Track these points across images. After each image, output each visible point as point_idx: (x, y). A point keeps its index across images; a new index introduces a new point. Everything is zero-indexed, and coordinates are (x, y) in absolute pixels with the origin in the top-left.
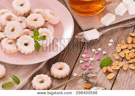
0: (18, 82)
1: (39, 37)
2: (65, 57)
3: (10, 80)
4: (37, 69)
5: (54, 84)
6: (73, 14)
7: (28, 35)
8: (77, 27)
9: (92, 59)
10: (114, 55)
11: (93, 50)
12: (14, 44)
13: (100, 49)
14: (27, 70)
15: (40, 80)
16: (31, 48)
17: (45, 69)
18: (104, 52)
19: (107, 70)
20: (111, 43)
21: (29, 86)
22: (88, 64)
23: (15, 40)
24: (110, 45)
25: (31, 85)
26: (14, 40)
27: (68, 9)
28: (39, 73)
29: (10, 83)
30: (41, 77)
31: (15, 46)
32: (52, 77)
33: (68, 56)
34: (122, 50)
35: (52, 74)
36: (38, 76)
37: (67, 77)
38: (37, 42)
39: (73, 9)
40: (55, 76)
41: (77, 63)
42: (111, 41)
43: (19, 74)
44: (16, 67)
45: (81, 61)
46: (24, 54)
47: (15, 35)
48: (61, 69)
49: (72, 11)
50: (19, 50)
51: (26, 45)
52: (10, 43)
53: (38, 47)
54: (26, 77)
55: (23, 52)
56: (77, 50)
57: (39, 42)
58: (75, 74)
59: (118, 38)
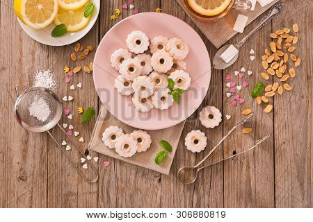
0: (170, 149)
9: (239, 88)
10: (262, 74)
11: (236, 73)
13: (243, 70)
18: (250, 73)
19: (262, 101)
20: (253, 55)
22: (237, 97)
23: (150, 98)
24: (252, 58)
25: (185, 147)
32: (203, 129)
34: (269, 64)
41: (224, 98)
42: (252, 52)
43: (166, 137)
45: (228, 95)
58: (228, 117)
59: (258, 45)
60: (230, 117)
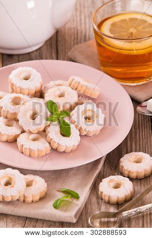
17: (108, 170)
26: (39, 133)
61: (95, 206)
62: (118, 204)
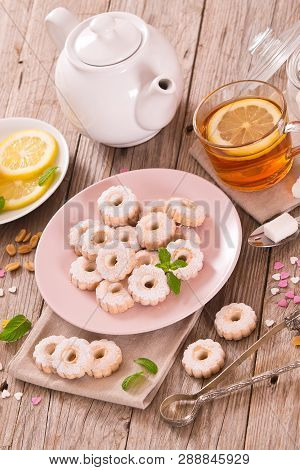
0: (154, 371)
1: (171, 262)
2: (238, 289)
3: (135, 369)
4: (186, 332)
5: (230, 354)
6: (229, 191)
7: (147, 264)
8: (246, 219)
9: (295, 280)
11: (294, 260)
12: (123, 291)
14: (165, 339)
15: (198, 353)
16: (161, 290)
17: (203, 327)
21: (177, 371)
22: (290, 293)
23: (124, 282)
25: (183, 368)
26: (121, 281)
27: (216, 184)
28: (191, 338)
29: (137, 375)
30: (198, 348)
31: (126, 293)
32: (222, 340)
33: (243, 287)
35: (220, 333)
36: (191, 347)
37: (253, 332)
38: (171, 273)
39: (225, 180)
40: (228, 337)
41: (267, 297)
43: (151, 353)
44: (141, 338)
45: (274, 291)
46: (150, 306)
47: (120, 270)
48: (236, 319)
49: (227, 187)
50: (137, 300)
51: (149, 285)
52: (115, 291)
53: (175, 284)
54: (168, 353)
55: (147, 303)
56: (258, 269)
57: (175, 272)
58: (268, 322)
60: (272, 322)
61: (176, 382)
62: (203, 379)
